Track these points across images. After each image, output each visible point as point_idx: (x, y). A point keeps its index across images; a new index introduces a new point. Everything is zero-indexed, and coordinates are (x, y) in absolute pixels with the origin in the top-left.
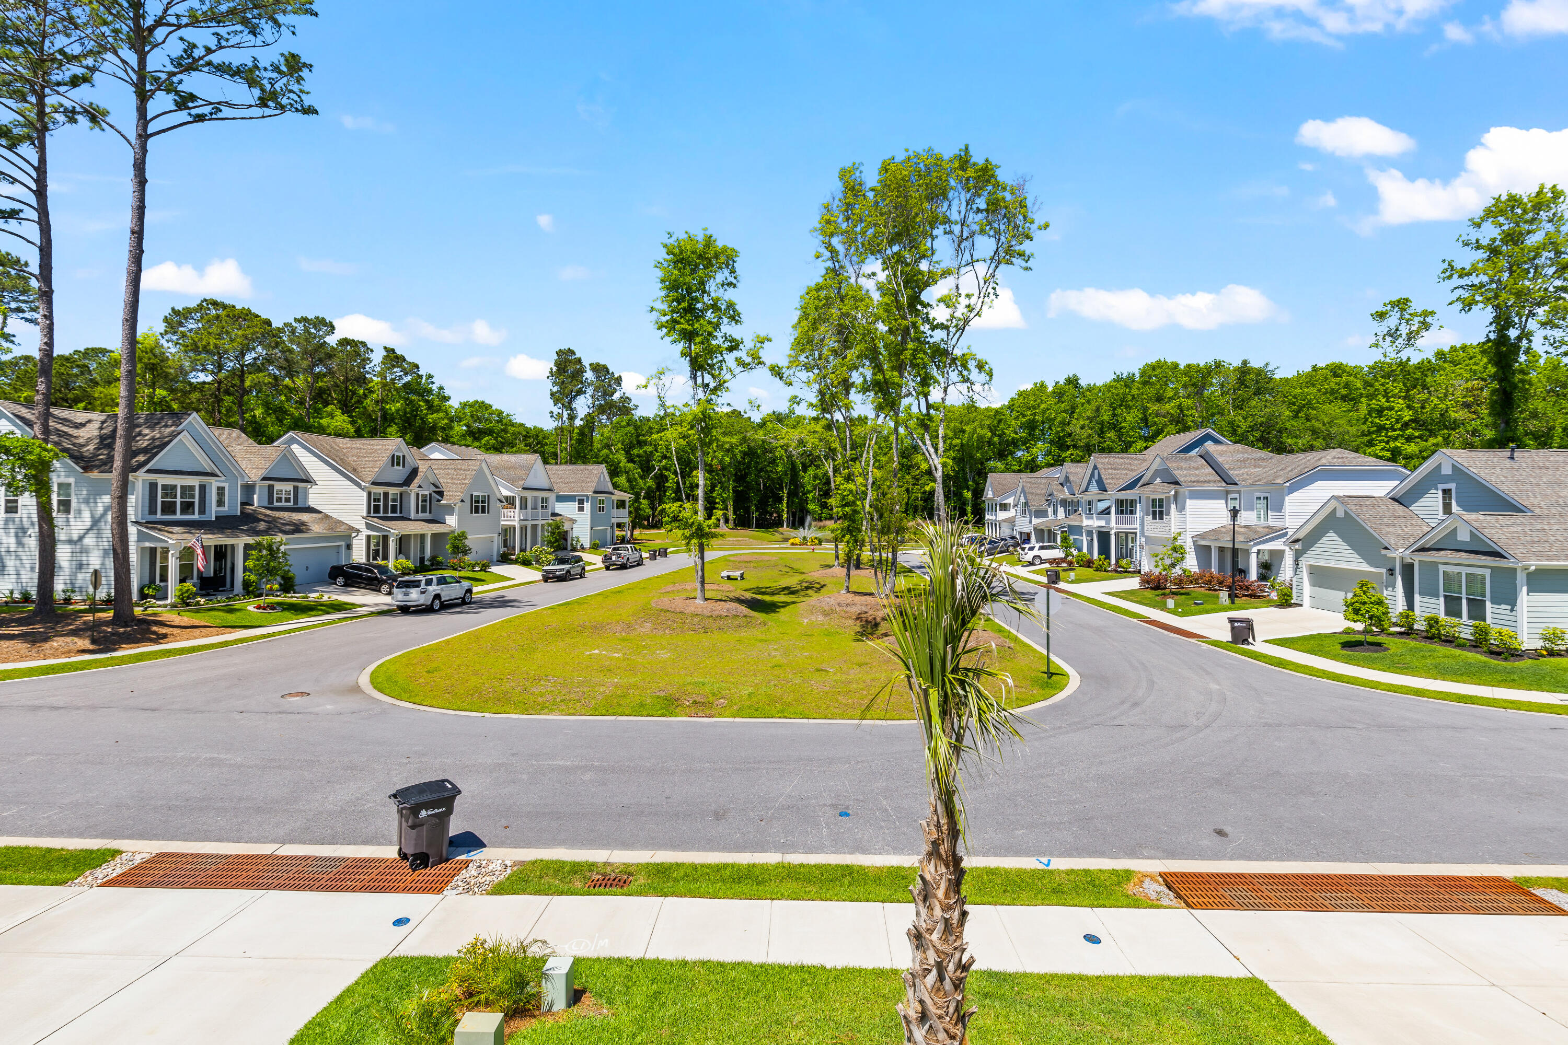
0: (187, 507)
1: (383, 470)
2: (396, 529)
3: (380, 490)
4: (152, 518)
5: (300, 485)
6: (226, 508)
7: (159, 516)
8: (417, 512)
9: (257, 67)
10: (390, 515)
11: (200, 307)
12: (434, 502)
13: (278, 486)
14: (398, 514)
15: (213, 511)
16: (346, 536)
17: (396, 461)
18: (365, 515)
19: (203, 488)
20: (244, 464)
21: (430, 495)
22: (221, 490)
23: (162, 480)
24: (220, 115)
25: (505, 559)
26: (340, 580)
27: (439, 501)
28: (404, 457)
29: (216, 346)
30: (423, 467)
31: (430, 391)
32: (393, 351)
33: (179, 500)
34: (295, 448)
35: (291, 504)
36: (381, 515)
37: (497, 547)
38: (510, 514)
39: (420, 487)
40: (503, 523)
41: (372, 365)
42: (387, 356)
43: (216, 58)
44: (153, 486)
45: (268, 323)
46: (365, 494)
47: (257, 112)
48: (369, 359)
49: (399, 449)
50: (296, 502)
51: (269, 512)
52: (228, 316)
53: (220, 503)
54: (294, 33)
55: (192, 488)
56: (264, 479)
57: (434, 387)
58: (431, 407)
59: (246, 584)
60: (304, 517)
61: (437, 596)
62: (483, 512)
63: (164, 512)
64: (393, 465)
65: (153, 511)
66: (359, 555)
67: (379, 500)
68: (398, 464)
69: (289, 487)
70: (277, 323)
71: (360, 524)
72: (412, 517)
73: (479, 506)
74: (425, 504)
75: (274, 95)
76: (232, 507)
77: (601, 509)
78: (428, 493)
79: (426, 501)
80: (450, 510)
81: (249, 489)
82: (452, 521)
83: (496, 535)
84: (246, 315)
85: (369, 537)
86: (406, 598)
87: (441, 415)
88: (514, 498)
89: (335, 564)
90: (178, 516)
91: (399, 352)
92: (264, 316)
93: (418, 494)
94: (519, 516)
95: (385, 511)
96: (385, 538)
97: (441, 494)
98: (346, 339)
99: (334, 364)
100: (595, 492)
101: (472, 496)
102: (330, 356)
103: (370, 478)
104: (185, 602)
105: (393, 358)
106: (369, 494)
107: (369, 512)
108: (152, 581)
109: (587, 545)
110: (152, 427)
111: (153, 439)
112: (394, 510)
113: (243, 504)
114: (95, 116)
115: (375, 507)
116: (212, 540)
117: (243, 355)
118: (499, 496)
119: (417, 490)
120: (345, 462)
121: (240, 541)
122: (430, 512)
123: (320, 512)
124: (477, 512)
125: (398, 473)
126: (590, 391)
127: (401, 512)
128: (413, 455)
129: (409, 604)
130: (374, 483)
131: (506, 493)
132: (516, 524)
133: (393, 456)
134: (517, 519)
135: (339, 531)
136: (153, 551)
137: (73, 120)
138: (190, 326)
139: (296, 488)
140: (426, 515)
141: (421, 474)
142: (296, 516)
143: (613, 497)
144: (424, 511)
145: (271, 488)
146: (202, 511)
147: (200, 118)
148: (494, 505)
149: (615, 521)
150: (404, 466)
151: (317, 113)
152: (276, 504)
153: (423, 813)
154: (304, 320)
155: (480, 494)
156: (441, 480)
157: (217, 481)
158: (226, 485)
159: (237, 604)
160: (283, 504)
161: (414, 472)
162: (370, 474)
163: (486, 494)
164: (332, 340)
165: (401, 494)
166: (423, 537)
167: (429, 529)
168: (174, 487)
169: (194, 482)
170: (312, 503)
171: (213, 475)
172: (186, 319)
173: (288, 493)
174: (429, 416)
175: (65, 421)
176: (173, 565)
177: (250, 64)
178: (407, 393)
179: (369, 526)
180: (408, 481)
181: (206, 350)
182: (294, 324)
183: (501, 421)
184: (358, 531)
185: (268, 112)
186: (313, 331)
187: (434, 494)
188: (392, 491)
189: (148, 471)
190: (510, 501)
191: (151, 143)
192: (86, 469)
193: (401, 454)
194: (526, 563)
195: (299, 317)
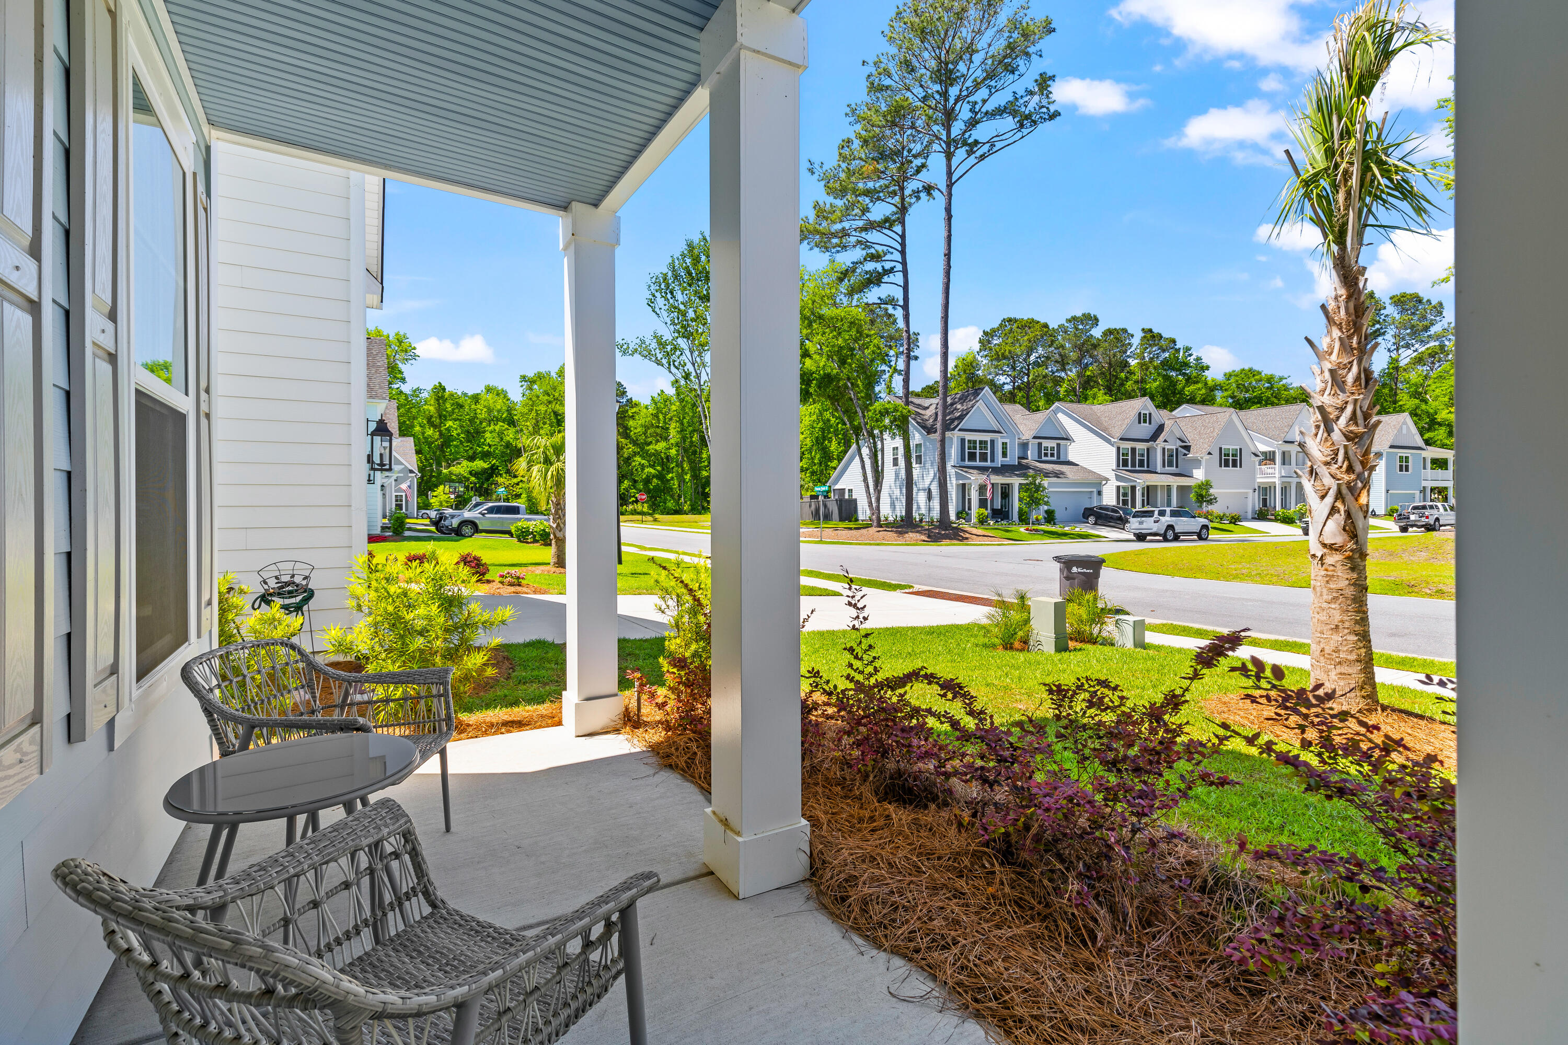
0: (984, 458)
1: (1130, 427)
2: (1142, 480)
3: (1128, 445)
4: (962, 464)
5: (1062, 442)
6: (1008, 459)
7: (967, 463)
8: (1164, 466)
9: (1016, 99)
10: (1137, 468)
11: (1001, 325)
12: (1181, 457)
13: (1046, 443)
14: (1145, 468)
15: (1000, 460)
16: (1098, 483)
17: (1143, 418)
18: (1114, 468)
19: (992, 442)
20: (1022, 428)
21: (1177, 449)
22: (1004, 444)
23: (969, 436)
24: (995, 149)
25: (1261, 516)
26: (1092, 519)
27: (1185, 455)
28: (1150, 414)
29: (1010, 352)
30: (1168, 424)
31: (1186, 364)
32: (1151, 331)
33: (978, 451)
34: (1060, 416)
35: (1055, 458)
36: (1130, 468)
37: (1253, 502)
38: (1270, 471)
39: (1165, 441)
40: (1259, 480)
41: (1133, 349)
42: (1145, 337)
43: (989, 107)
44: (963, 440)
45: (1046, 326)
46: (1114, 450)
47: (1019, 135)
48: (1129, 344)
49: (1145, 407)
50: (1059, 457)
51: (1038, 464)
52: (1018, 327)
53: (1004, 455)
54: (1041, 56)
55: (986, 442)
56: (1035, 438)
57: (1192, 359)
58: (1189, 380)
59: (1021, 513)
60: (1064, 468)
61: (1171, 527)
62: (1234, 465)
63: (969, 460)
64: (1140, 422)
65: (963, 459)
66: (1109, 498)
67: (1127, 454)
68: (1145, 422)
69: (1053, 444)
70: (1053, 325)
71: (1111, 475)
72: (1159, 470)
73: (1230, 460)
74: (1171, 459)
75: (1028, 117)
76: (1012, 458)
77: (1404, 468)
78: (1174, 447)
79: (1172, 456)
80: (1197, 463)
81: (1024, 446)
82: (1199, 475)
83: (1251, 491)
84: (1030, 324)
85: (1118, 488)
86: (1142, 526)
87: (1200, 385)
88: (1274, 452)
89: (1089, 506)
90: (978, 463)
91: (1155, 331)
92: (1042, 321)
93: (1164, 449)
94: (1280, 473)
95: (1133, 465)
96: (1133, 488)
97: (1187, 448)
98: (1109, 330)
99: (1098, 353)
100: (1391, 447)
101: (1221, 449)
102: (1095, 346)
103: (1118, 435)
104: (982, 521)
105: (1151, 337)
106: (1118, 449)
107: (1118, 465)
108: (964, 509)
109: (1381, 510)
110: (962, 404)
111: (963, 410)
112: (1141, 463)
113: (1019, 458)
114: (928, 189)
115: (1123, 462)
116: (999, 480)
117: (1029, 356)
118: (1253, 450)
119: (1163, 444)
120: (1098, 423)
121: (1016, 481)
122: (1177, 467)
123: (1077, 465)
124: (1227, 465)
125: (1145, 430)
126: (1391, 332)
127: (1148, 466)
128: (1162, 416)
129: (1143, 531)
130: (1121, 439)
131: (1263, 448)
132: (1277, 481)
133: (1140, 414)
134: (1277, 475)
135: (1091, 479)
136: (964, 485)
137: (918, 198)
138: (995, 342)
139: (1058, 445)
140: (1173, 469)
141: (1166, 429)
142: (1057, 467)
143: (1424, 454)
144: (1170, 465)
145: (1040, 444)
146: (993, 460)
147: (982, 157)
148: (1247, 459)
149: (1429, 484)
150: (1150, 423)
151: (1060, 114)
152: (1044, 458)
153: (1075, 570)
154: (1074, 319)
155: (1231, 447)
156: (1188, 435)
157: (1002, 437)
158: (1007, 441)
159: (1014, 528)
160: (1049, 458)
161: (1161, 428)
162: (1118, 432)
163: (1238, 448)
164: (1097, 333)
165: (1148, 450)
166: (1169, 487)
167: (1176, 482)
168: (975, 442)
169: (987, 437)
170: (1071, 458)
171: (999, 432)
172: (992, 337)
173: (1052, 449)
174: (1187, 389)
175: (919, 406)
176: (974, 496)
177: (1011, 99)
178: (1165, 370)
179: (1118, 478)
180: (1154, 437)
181: (1005, 357)
182: (1066, 325)
183: (1271, 388)
184: (1107, 480)
185: (1025, 131)
186: (1081, 327)
187: (1180, 449)
188: (1140, 446)
189: (960, 430)
190: (1269, 458)
191: (954, 188)
192: (929, 433)
193: (1147, 412)
194: (1288, 520)
195: (1069, 317)
